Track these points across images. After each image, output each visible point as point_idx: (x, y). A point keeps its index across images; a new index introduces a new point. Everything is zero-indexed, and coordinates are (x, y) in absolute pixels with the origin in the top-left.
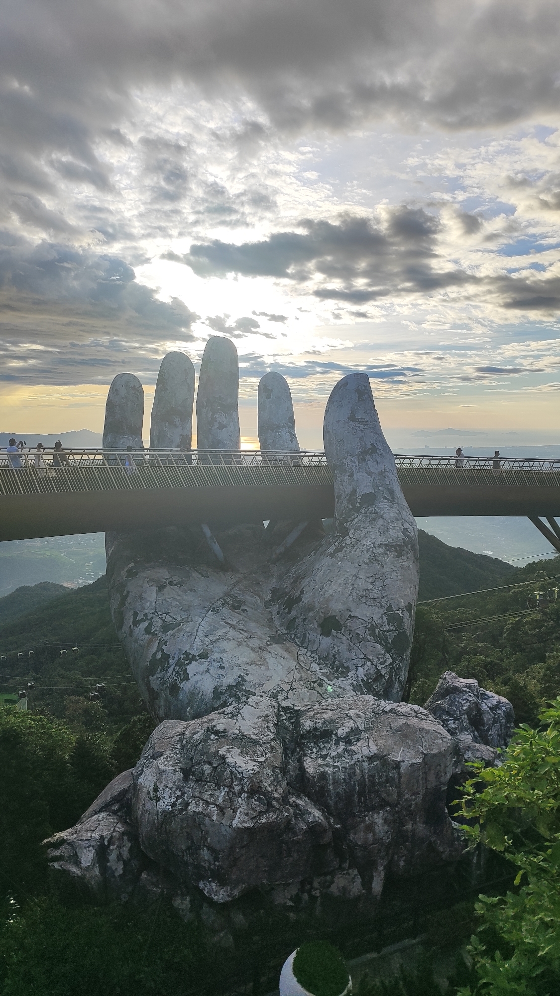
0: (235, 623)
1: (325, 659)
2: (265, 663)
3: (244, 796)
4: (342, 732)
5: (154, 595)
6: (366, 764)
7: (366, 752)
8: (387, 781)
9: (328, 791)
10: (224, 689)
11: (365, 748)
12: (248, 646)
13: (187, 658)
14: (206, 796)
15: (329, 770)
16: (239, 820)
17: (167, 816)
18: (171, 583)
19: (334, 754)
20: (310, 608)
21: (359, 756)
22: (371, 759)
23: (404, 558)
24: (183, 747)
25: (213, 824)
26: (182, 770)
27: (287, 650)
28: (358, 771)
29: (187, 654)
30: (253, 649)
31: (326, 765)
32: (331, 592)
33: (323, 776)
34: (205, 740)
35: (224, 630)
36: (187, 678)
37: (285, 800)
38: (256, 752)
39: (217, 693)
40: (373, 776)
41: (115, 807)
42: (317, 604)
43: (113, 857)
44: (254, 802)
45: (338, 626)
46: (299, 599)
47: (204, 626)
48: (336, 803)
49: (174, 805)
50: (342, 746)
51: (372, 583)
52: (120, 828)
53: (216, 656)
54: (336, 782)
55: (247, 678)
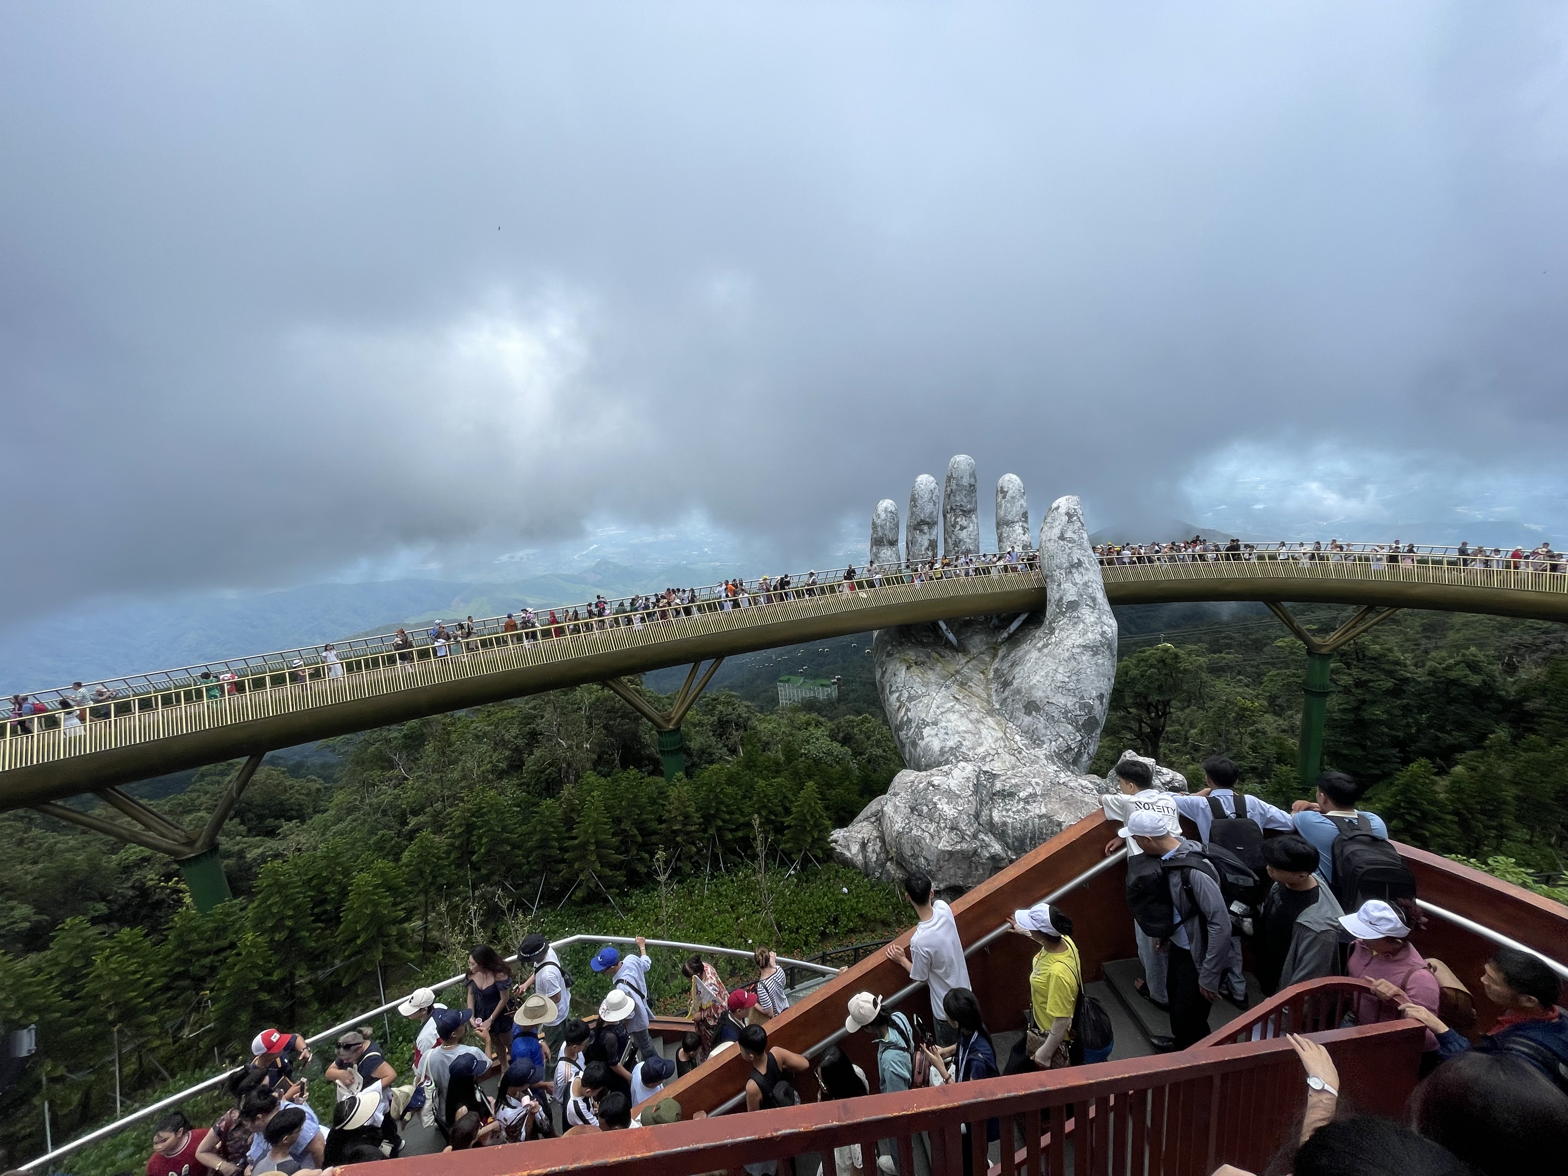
0: (960, 698)
1: (1026, 732)
2: (979, 732)
3: (947, 830)
4: (1022, 795)
5: (903, 672)
6: (1037, 820)
7: (1037, 811)
8: (1052, 833)
9: (1008, 834)
10: (947, 749)
11: (1038, 809)
12: (968, 718)
13: (922, 724)
14: (923, 826)
15: (1010, 821)
16: (943, 845)
17: (899, 833)
18: (916, 663)
19: (1014, 809)
20: (1018, 691)
21: (1032, 814)
22: (1040, 817)
23: (1100, 657)
24: (913, 791)
25: (927, 844)
26: (910, 807)
27: (998, 723)
28: (1030, 823)
29: (923, 720)
30: (971, 721)
31: (1009, 817)
32: (1035, 681)
33: (1005, 824)
34: (926, 789)
35: (952, 704)
36: (923, 739)
37: (975, 836)
38: (957, 803)
39: (942, 752)
40: (1042, 829)
41: (873, 819)
42: (1023, 690)
43: (870, 850)
44: (953, 835)
45: (1038, 709)
46: (1011, 683)
47: (938, 701)
48: (1013, 842)
49: (904, 828)
50: (1022, 804)
51: (1069, 677)
52: (875, 834)
53: (944, 724)
54: (1014, 828)
55: (964, 743)
